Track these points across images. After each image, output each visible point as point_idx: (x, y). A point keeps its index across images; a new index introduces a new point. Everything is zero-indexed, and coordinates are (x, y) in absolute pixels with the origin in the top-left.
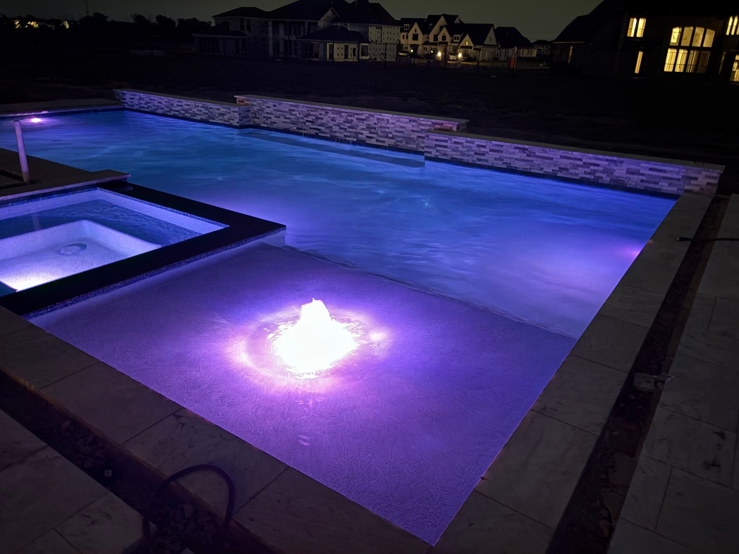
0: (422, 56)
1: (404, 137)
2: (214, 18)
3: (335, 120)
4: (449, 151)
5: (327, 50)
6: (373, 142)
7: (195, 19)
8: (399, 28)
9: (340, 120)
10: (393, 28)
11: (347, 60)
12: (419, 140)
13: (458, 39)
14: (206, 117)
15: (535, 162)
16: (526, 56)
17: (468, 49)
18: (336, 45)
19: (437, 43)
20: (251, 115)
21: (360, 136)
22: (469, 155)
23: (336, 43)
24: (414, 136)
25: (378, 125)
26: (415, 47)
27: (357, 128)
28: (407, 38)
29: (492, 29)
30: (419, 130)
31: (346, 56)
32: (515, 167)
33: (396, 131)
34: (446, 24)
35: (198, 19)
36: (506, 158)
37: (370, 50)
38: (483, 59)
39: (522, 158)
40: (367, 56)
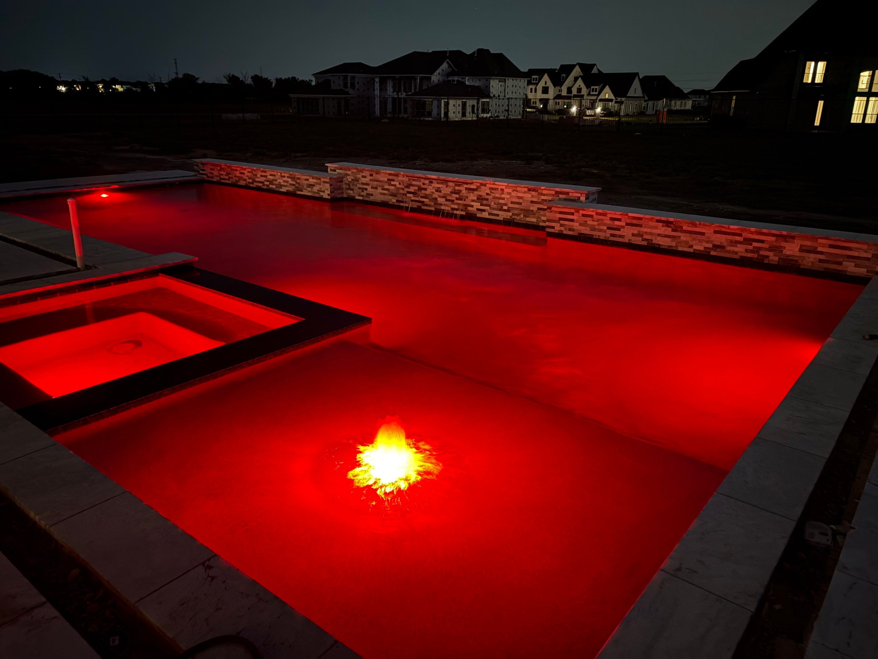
0: (554, 112)
1: (522, 210)
2: (314, 76)
3: (441, 190)
4: (576, 225)
5: (442, 108)
6: (485, 215)
7: (294, 78)
8: (526, 81)
9: (446, 190)
10: (519, 81)
11: (464, 119)
12: (540, 212)
13: (596, 91)
14: (293, 189)
15: (682, 238)
16: (679, 109)
17: (608, 102)
18: (452, 102)
19: (571, 96)
20: (344, 186)
21: (470, 208)
22: (601, 230)
23: (451, 99)
24: (534, 208)
25: (491, 195)
26: (545, 102)
27: (466, 199)
28: (536, 91)
29: (637, 79)
30: (540, 201)
31: (464, 114)
32: (657, 244)
33: (512, 203)
34: (582, 74)
35: (297, 77)
36: (646, 233)
37: (492, 106)
38: (626, 113)
39: (667, 233)
40: (488, 113)
